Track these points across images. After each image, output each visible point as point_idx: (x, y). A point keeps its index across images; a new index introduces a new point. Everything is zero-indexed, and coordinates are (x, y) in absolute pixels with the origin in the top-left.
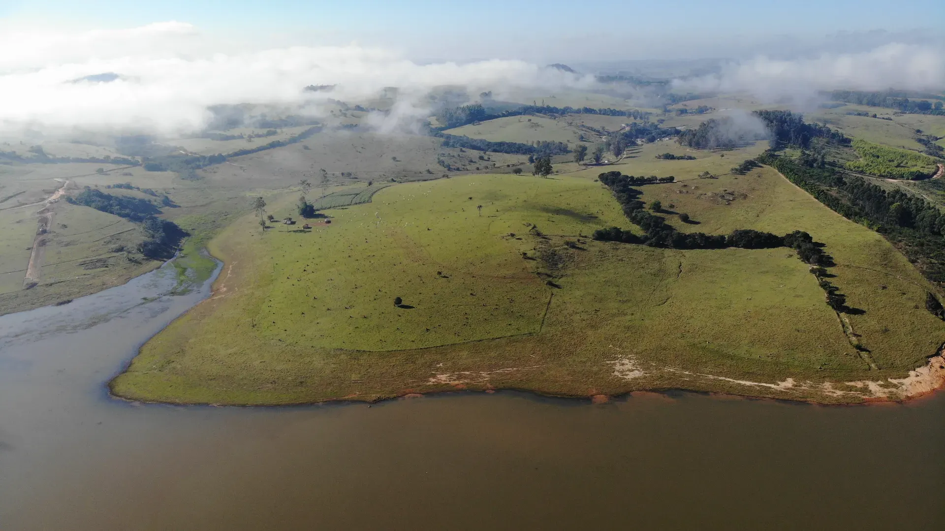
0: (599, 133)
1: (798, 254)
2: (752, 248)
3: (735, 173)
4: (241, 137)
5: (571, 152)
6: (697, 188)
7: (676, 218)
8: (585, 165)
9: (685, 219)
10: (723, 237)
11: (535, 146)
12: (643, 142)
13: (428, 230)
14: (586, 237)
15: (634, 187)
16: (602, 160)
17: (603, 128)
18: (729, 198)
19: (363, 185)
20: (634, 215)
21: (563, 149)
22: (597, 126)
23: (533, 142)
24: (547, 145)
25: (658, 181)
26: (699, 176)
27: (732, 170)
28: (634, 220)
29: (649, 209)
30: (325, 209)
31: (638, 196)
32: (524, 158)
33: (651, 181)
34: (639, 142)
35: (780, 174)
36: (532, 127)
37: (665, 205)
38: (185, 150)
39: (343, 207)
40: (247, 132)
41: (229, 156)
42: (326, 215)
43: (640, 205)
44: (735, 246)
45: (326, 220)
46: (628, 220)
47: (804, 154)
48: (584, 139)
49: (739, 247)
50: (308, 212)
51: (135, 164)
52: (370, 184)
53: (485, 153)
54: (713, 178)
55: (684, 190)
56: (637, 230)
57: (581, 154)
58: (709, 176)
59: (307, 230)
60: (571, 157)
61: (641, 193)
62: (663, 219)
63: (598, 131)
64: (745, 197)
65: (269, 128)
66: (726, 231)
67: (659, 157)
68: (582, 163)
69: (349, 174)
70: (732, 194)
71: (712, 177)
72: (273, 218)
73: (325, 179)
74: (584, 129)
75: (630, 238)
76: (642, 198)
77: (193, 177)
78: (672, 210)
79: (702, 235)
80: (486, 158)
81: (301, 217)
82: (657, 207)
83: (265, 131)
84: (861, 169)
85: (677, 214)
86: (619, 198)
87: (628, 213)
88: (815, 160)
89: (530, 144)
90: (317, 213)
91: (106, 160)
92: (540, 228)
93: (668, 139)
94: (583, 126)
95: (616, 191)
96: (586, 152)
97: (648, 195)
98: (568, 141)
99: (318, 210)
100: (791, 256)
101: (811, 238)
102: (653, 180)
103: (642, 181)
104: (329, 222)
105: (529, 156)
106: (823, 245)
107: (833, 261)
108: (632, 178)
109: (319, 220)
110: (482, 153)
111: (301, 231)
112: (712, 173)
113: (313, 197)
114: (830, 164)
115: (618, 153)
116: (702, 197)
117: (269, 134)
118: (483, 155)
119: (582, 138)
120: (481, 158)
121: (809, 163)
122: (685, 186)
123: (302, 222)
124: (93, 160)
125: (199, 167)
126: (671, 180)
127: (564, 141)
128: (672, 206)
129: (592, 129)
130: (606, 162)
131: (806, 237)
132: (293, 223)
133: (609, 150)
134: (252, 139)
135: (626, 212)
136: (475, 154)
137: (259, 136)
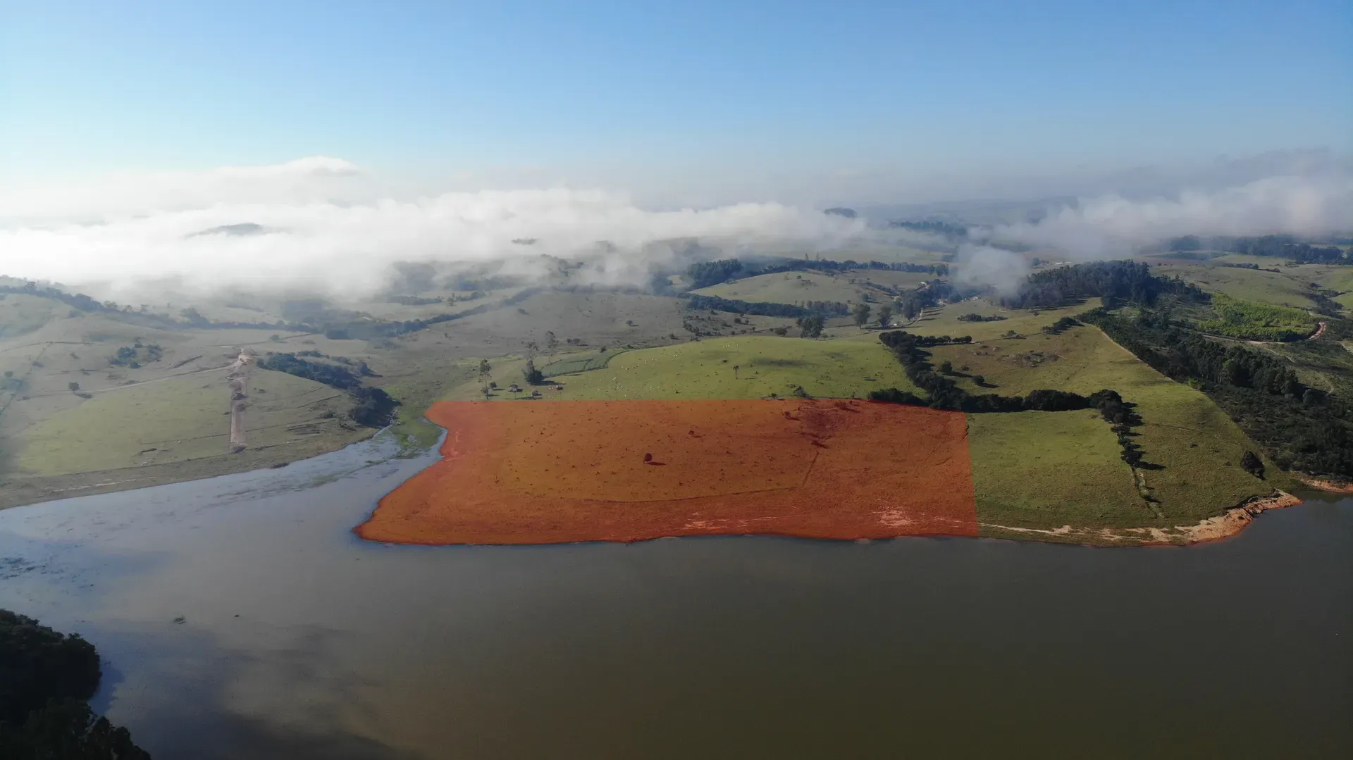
0: (891, 293)
1: (1103, 413)
2: (1053, 410)
3: (1048, 333)
4: (438, 301)
5: (850, 314)
6: (998, 349)
7: (969, 381)
8: (867, 328)
9: (980, 381)
10: (1019, 399)
11: (806, 307)
12: (946, 302)
13: (677, 393)
14: (859, 399)
15: (921, 349)
16: (889, 322)
17: (895, 286)
18: (1035, 360)
19: (597, 352)
20: (918, 376)
21: (840, 310)
22: (888, 285)
23: (803, 302)
24: (821, 306)
25: (952, 342)
26: (1003, 336)
27: (1044, 328)
28: (918, 383)
29: (938, 371)
30: (553, 376)
31: (925, 358)
32: (791, 322)
33: (943, 341)
34: (941, 302)
35: (1104, 334)
36: (803, 285)
37: (956, 367)
38: (369, 316)
39: (574, 373)
40: (446, 295)
41: (429, 322)
42: (556, 382)
43: (928, 367)
44: (1035, 409)
45: (557, 386)
46: (911, 383)
47: (1143, 312)
48: (870, 300)
49: (1038, 410)
50: (536, 378)
51: (315, 331)
52: (603, 350)
53: (742, 316)
54: (1020, 338)
55: (982, 351)
56: (920, 393)
57: (863, 316)
58: (1015, 336)
59: (536, 397)
60: (851, 320)
61: (930, 354)
62: (954, 382)
63: (889, 290)
64: (1056, 358)
65: (473, 290)
66: (1024, 394)
67: (961, 319)
68: (863, 326)
69: (577, 341)
70: (1040, 355)
71: (1018, 337)
72: (496, 386)
73: (553, 343)
74: (871, 288)
75: (912, 401)
76: (930, 360)
77: (389, 345)
78: (965, 372)
79: (995, 397)
80: (743, 320)
81: (528, 385)
82: (947, 368)
83: (469, 294)
84: (1216, 330)
85: (970, 376)
86: (902, 360)
87: (911, 375)
88: (1155, 320)
89: (799, 305)
90: (546, 380)
91: (279, 326)
92: (808, 390)
93: (977, 298)
94: (869, 284)
95: (898, 352)
96: (870, 312)
97: (937, 357)
98: (849, 302)
99: (547, 377)
100: (1094, 417)
101: (1120, 397)
102: (945, 341)
103: (932, 342)
104: (560, 389)
105: (797, 319)
106: (1134, 405)
107: (1142, 421)
108: (920, 337)
109: (549, 387)
110: (738, 316)
111: (530, 398)
112: (1018, 332)
113: (540, 362)
114: (1177, 324)
115: (911, 314)
116: (1004, 359)
117: (474, 297)
118: (740, 317)
119: (866, 298)
120: (738, 321)
121: (1146, 322)
122: (985, 347)
123: (529, 390)
124: (264, 326)
125: (392, 335)
126: (968, 340)
127: (843, 301)
128: (966, 369)
129: (879, 287)
130: (895, 325)
131: (1115, 396)
132: (520, 391)
133: (899, 312)
134: (454, 303)
135: (909, 375)
136: (730, 315)
137: (463, 300)
